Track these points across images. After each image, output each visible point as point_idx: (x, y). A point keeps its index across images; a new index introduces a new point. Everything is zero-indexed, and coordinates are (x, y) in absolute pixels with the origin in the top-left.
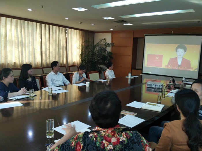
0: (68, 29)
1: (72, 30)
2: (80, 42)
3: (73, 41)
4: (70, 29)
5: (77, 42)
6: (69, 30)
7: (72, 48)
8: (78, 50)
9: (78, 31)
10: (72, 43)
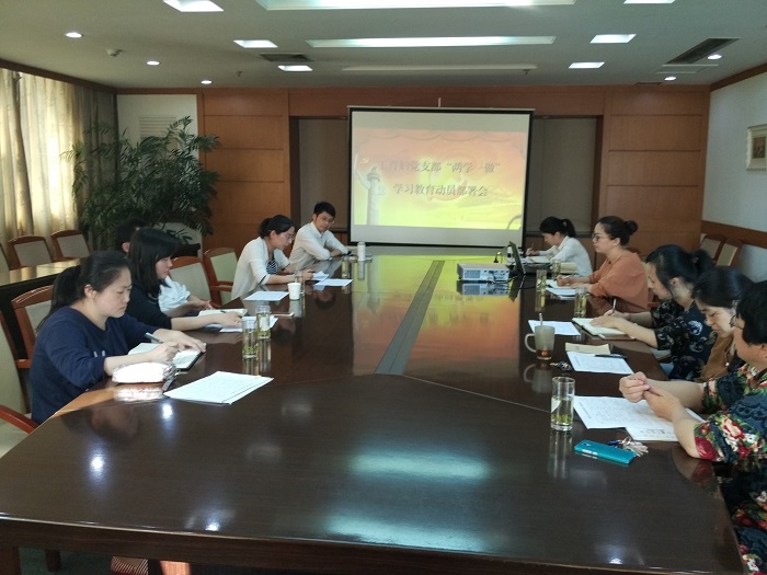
0: (21, 74)
1: (37, 77)
2: (66, 129)
3: (43, 126)
4: (29, 76)
5: (58, 131)
6: (26, 80)
7: (44, 158)
8: (64, 162)
9: (58, 83)
10: (41, 136)
